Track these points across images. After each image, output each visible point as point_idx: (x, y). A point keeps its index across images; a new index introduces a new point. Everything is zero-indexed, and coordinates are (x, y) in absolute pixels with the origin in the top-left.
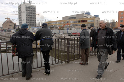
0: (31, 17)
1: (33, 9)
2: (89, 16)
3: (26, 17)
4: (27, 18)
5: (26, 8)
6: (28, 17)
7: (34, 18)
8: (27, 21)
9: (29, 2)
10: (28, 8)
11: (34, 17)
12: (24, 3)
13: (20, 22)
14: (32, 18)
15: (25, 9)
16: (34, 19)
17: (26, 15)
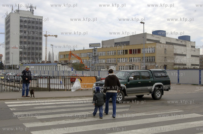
0: (30, 40)
1: (37, 23)
2: (162, 38)
3: (19, 42)
4: (21, 42)
5: (21, 21)
6: (25, 40)
7: (37, 43)
8: (21, 50)
9: (29, 9)
10: (25, 21)
11: (37, 41)
12: (18, 11)
13: (8, 51)
14: (33, 43)
15: (18, 24)
16: (38, 46)
17: (21, 37)
